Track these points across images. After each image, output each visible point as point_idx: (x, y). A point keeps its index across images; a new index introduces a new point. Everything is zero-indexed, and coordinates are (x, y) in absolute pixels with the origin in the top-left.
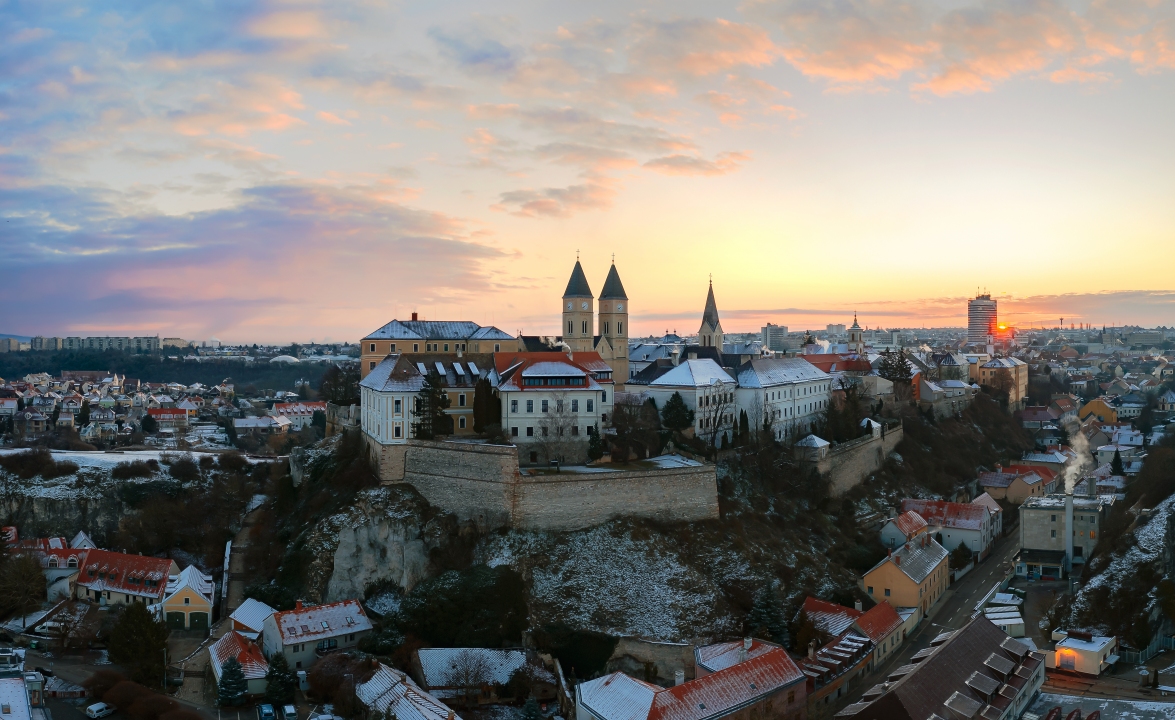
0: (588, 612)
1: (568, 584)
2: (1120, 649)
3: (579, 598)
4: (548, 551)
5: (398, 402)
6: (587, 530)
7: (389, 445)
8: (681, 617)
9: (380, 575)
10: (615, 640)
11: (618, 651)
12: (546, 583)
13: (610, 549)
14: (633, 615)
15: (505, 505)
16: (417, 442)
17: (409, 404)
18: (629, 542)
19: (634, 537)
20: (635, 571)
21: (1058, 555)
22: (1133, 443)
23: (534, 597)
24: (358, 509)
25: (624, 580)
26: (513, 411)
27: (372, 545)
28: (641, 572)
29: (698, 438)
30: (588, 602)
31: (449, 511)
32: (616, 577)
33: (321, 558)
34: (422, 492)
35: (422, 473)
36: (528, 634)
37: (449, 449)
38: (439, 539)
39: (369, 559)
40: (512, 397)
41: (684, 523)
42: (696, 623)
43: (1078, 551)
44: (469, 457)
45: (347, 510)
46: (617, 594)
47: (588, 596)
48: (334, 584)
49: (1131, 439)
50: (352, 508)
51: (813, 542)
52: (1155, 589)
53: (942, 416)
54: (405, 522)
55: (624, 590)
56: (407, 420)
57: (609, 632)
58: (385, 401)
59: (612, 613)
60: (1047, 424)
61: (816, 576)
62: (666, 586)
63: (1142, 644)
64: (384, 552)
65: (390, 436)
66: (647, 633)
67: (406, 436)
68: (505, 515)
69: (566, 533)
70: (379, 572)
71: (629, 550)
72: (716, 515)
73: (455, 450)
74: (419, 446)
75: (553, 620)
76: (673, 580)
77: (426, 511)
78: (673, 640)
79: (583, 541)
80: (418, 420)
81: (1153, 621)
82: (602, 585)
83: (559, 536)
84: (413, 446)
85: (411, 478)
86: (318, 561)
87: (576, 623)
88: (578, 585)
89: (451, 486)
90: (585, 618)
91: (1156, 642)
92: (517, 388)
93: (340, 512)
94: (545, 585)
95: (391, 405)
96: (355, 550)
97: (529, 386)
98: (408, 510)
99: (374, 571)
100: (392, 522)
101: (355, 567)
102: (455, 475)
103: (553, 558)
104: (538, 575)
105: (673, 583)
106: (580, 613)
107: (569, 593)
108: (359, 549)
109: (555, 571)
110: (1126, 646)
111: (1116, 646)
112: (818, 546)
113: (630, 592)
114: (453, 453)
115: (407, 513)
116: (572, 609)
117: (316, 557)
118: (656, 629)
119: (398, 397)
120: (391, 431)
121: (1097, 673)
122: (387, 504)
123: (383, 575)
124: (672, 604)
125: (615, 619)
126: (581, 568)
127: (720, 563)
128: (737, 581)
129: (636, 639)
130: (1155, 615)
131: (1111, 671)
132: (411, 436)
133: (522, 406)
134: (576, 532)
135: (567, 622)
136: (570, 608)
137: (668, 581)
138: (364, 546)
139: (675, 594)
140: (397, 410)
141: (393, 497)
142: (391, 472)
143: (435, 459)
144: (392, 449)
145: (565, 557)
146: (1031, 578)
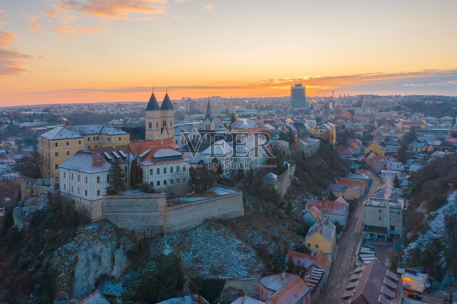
0: (208, 269)
1: (195, 257)
2: (429, 281)
3: (201, 262)
4: (183, 241)
5: (98, 178)
6: (195, 228)
7: (95, 201)
8: (247, 265)
9: (100, 272)
10: (224, 282)
11: (226, 286)
12: (186, 258)
13: (208, 236)
14: (227, 267)
15: (161, 222)
16: (109, 196)
17: (103, 178)
18: (214, 232)
19: (216, 229)
20: (221, 245)
21: (383, 230)
22: (399, 169)
23: (183, 266)
24: (79, 238)
25: (218, 250)
26: (151, 174)
27: (94, 256)
28: (224, 245)
29: (226, 178)
30: (206, 264)
31: (130, 229)
32: (214, 249)
33: (64, 272)
34: (114, 222)
35: (113, 212)
36: (187, 285)
37: (129, 198)
38: (130, 246)
39: (94, 265)
40: (150, 168)
41: (231, 220)
42: (253, 267)
43: (392, 228)
44: (140, 201)
45: (73, 240)
46: (217, 258)
47: (206, 261)
48: (78, 286)
49: (398, 167)
50: (76, 238)
51: (281, 223)
52: (443, 252)
53: (308, 156)
54: (110, 240)
55: (219, 255)
56: (103, 185)
57: (220, 277)
58: (93, 178)
59: (218, 268)
60: (351, 157)
61: (287, 240)
62: (236, 251)
63: (440, 280)
64: (100, 258)
65: (95, 196)
66: (236, 276)
67: (102, 194)
68: (161, 227)
69: (187, 231)
70: (100, 271)
71: (216, 236)
72: (243, 214)
73: (132, 198)
74: (111, 199)
75: (194, 276)
76: (238, 247)
77: (119, 232)
78: (248, 277)
79: (195, 234)
80: (108, 185)
81: (444, 268)
82: (210, 254)
83: (185, 233)
84: (107, 199)
85: (107, 216)
86: (62, 274)
87: (204, 275)
88: (200, 256)
89: (131, 217)
90: (207, 272)
91: (446, 279)
92: (152, 164)
93: (69, 242)
94: (186, 259)
95: (95, 179)
96: (86, 262)
97: (158, 162)
98: (110, 233)
99: (97, 271)
100: (104, 241)
101: (88, 272)
102: (133, 211)
103: (186, 245)
104: (182, 255)
105: (238, 249)
106: (204, 270)
107: (197, 261)
108: (88, 261)
109: (189, 251)
110: (432, 279)
111: (428, 279)
112: (284, 225)
113: (222, 256)
114: (131, 200)
115: (110, 235)
116: (200, 269)
117: (62, 272)
118: (239, 273)
119: (98, 175)
120: (96, 193)
121: (422, 291)
122: (99, 232)
123: (102, 272)
124: (241, 259)
125: (220, 270)
126: (198, 248)
127: (251, 237)
128: (259, 245)
129: (233, 279)
130: (444, 265)
131: (428, 291)
132: (105, 194)
133: (155, 172)
134: (191, 230)
135: (200, 275)
136: (200, 268)
137: (236, 248)
138: (91, 258)
139: (241, 254)
140: (98, 182)
141: (100, 228)
142: (96, 214)
143: (121, 204)
144: (96, 202)
145: (190, 243)
146: (372, 240)
